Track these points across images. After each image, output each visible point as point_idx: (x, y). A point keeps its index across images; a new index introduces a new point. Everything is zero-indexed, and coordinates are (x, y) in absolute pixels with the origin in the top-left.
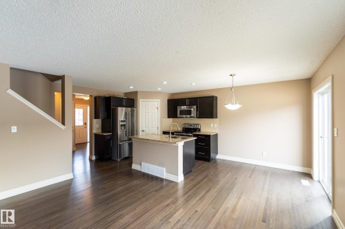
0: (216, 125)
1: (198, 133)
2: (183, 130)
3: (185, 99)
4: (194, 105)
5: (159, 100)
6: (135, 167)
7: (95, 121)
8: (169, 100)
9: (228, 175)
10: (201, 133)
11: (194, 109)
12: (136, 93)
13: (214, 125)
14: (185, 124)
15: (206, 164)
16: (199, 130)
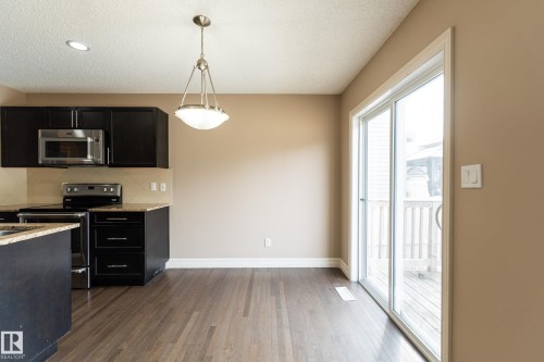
0: (164, 186)
2: (65, 204)
3: (67, 110)
4: (98, 129)
11: (94, 141)
13: (159, 187)
14: (72, 186)
16: (119, 200)
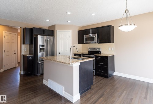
0: (113, 48)
1: (99, 55)
2: (89, 53)
3: (89, 30)
4: (96, 33)
5: (71, 31)
6: (45, 82)
7: (23, 46)
8: (78, 31)
9: (123, 94)
10: (102, 55)
11: (95, 37)
12: (54, 26)
13: (111, 49)
14: (90, 48)
15: (105, 80)
16: (100, 52)
